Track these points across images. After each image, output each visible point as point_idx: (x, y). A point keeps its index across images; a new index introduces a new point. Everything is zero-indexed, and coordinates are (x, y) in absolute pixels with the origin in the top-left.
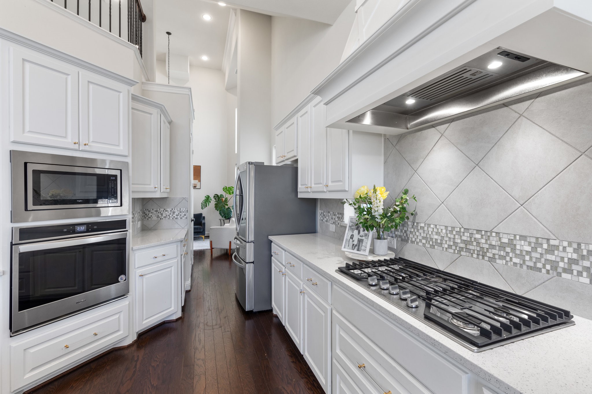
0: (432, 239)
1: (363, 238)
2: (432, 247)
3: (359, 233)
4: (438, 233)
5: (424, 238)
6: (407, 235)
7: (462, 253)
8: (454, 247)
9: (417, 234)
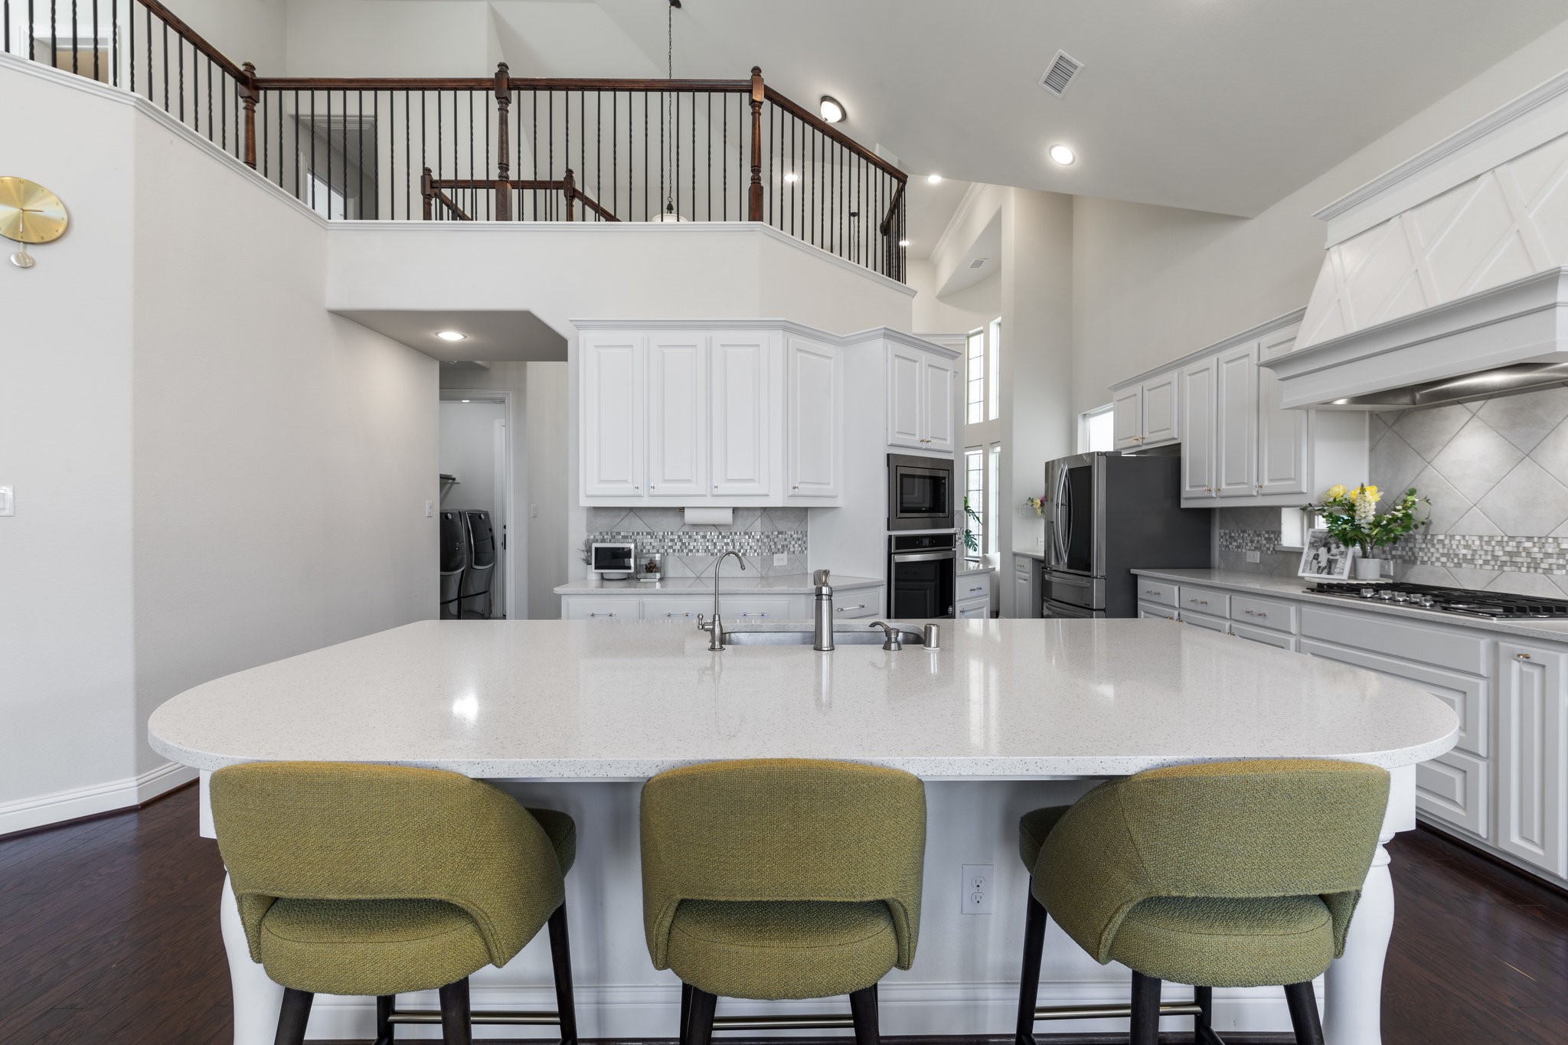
0: (1457, 555)
1: (1338, 557)
2: (1458, 565)
3: (1329, 550)
4: (1467, 547)
5: (1443, 555)
6: (1413, 554)
7: (1505, 568)
8: (1492, 563)
9: (1432, 550)
